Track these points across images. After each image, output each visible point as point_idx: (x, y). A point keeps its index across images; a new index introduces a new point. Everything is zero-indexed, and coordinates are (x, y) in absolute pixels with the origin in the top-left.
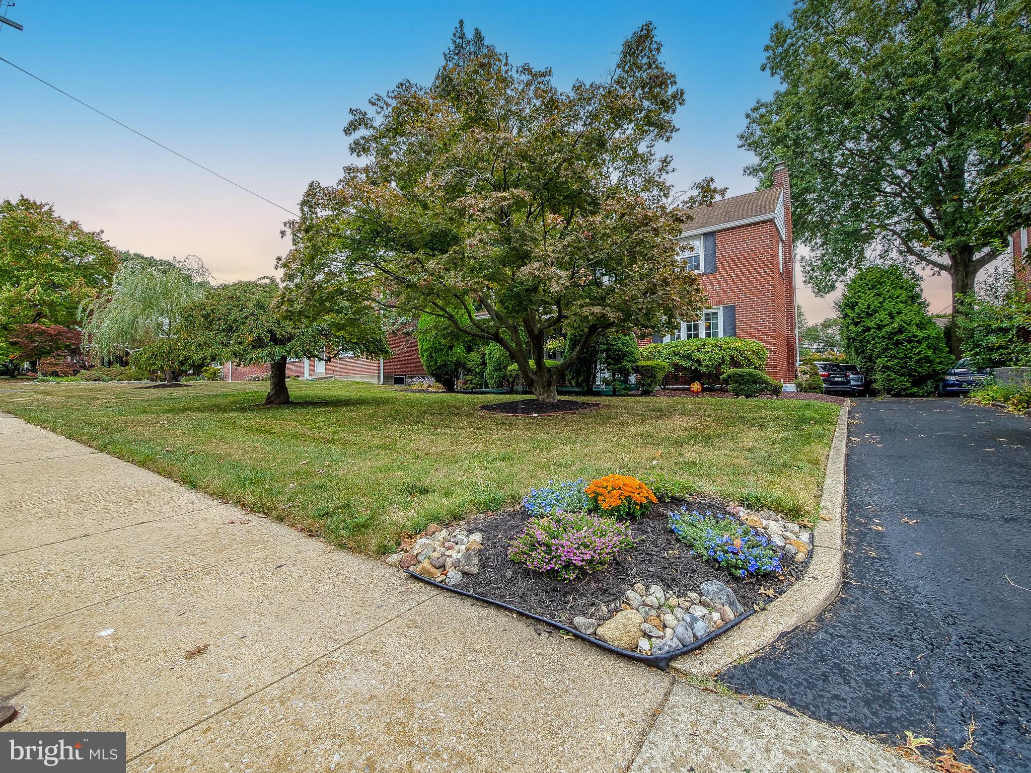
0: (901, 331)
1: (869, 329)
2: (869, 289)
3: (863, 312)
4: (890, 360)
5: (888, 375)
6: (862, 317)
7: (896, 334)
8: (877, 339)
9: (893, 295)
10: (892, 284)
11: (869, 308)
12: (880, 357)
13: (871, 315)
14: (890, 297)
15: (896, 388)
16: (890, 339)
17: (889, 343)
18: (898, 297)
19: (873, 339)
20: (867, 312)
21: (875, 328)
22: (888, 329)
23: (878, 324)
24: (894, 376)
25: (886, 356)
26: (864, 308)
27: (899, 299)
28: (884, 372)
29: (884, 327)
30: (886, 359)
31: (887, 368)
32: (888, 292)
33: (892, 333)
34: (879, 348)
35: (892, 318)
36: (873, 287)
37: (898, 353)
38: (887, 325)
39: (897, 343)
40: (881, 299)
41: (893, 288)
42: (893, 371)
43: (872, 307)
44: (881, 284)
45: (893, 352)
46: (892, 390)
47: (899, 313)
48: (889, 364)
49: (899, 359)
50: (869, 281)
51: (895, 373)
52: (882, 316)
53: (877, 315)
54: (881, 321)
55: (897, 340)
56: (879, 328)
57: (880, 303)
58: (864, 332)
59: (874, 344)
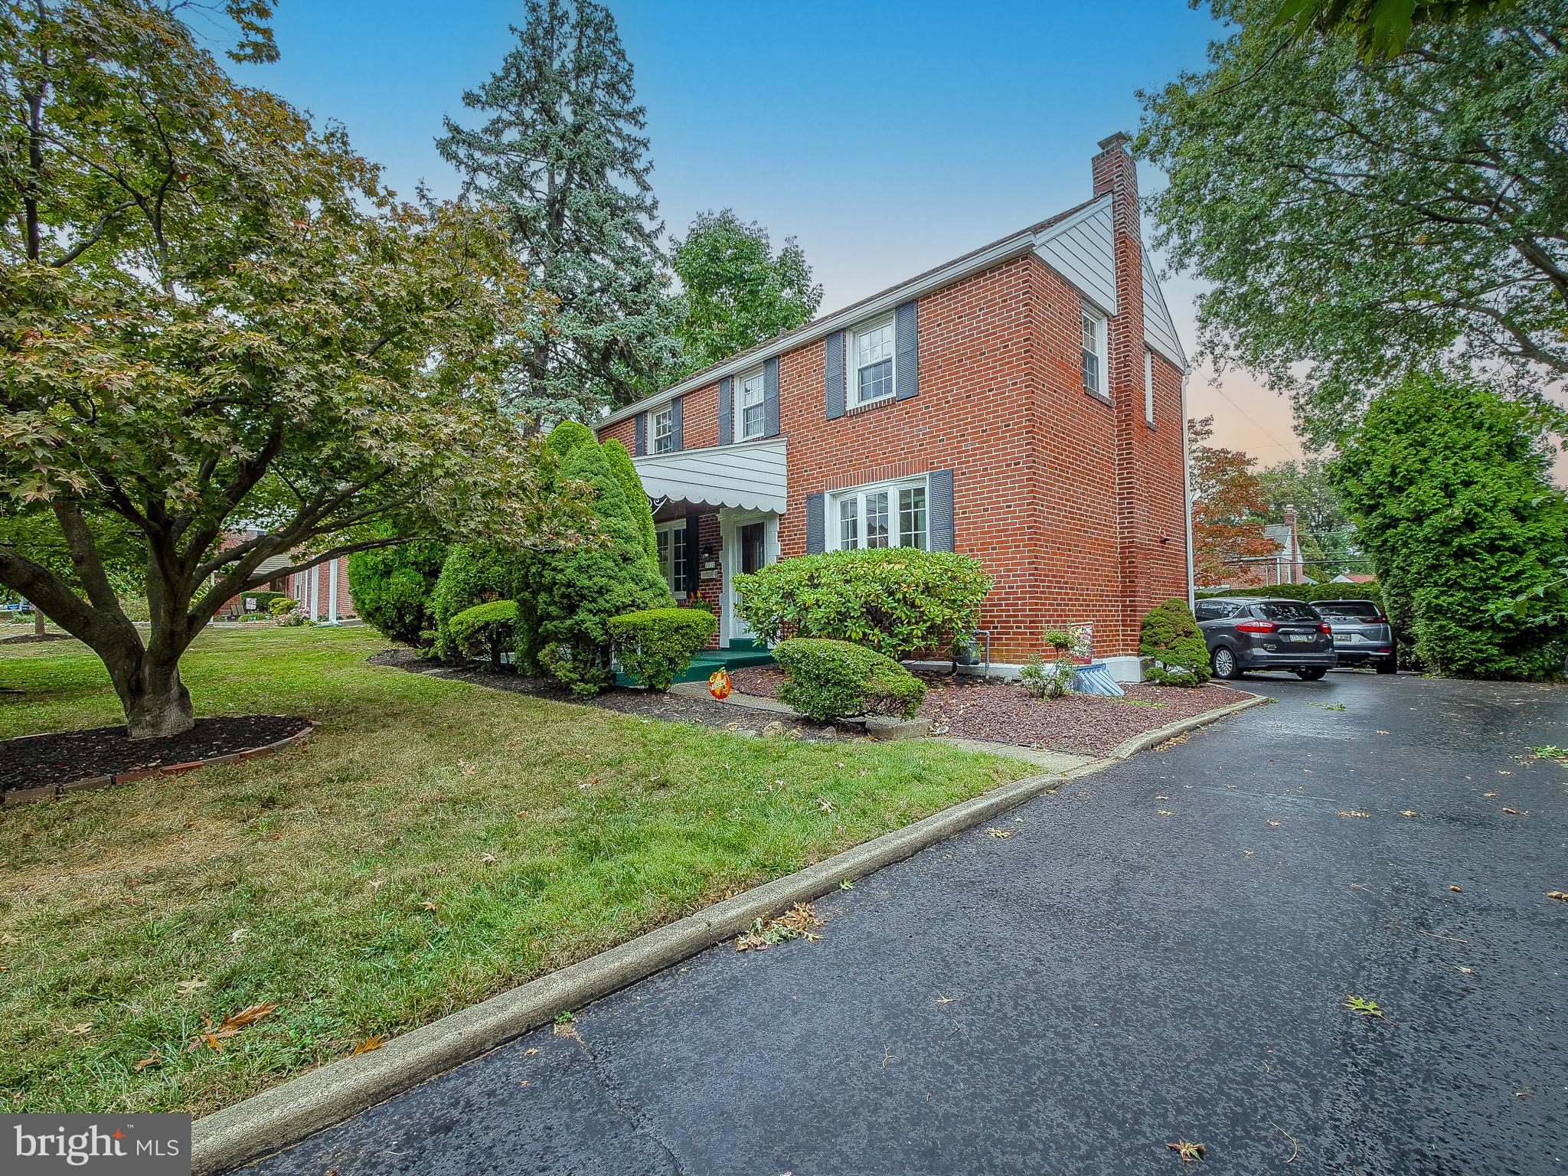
0: (1470, 524)
1: (1394, 522)
2: (1398, 432)
3: (1382, 483)
4: (1443, 593)
5: (1441, 627)
6: (1381, 496)
7: (1458, 531)
8: (1413, 545)
9: (1455, 443)
10: (1456, 419)
11: (1393, 473)
12: (1422, 586)
13: (1401, 490)
14: (1446, 448)
15: (1462, 658)
16: (1444, 543)
17: (1441, 553)
18: (1467, 447)
19: (1405, 544)
20: (1391, 485)
21: (1408, 519)
22: (1437, 520)
23: (1415, 511)
24: (1453, 628)
25: (1436, 584)
26: (1382, 474)
27: (1469, 453)
28: (1432, 619)
29: (1428, 515)
30: (1435, 591)
31: (1439, 610)
32: (1443, 435)
33: (1448, 531)
34: (1418, 564)
35: (1451, 494)
36: (1408, 427)
37: (1464, 576)
38: (1435, 511)
39: (1461, 554)
40: (1425, 453)
41: (1458, 426)
42: (1452, 618)
43: (1402, 471)
44: (1429, 420)
45: (1454, 573)
46: (1452, 661)
47: (1467, 484)
48: (1444, 601)
49: (1465, 589)
50: (1399, 412)
51: (1460, 623)
52: (1425, 491)
53: (1412, 489)
54: (1423, 503)
55: (1461, 547)
56: (1419, 518)
57: (1424, 461)
58: (1384, 528)
59: (1407, 556)
